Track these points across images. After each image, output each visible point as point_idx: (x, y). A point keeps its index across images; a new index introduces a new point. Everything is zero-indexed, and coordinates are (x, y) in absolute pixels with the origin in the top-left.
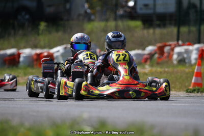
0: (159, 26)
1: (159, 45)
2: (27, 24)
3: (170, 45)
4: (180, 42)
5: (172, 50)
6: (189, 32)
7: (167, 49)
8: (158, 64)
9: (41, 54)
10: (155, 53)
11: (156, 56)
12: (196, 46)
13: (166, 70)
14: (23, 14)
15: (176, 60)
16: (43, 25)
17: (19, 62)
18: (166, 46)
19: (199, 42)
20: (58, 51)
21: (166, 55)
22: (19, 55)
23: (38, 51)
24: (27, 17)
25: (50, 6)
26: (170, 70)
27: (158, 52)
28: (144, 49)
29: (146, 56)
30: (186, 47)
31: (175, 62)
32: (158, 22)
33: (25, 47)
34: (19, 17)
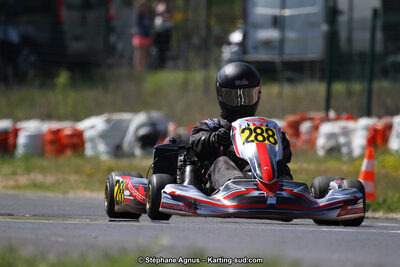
3: (311, 119)
4: (332, 114)
5: (316, 128)
6: (350, 94)
7: (305, 127)
13: (305, 166)
15: (323, 148)
18: (304, 119)
19: (369, 114)
21: (304, 137)
26: (312, 167)
30: (343, 123)
31: (321, 153)
32: (289, 74)
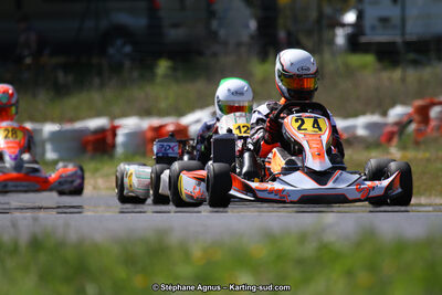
1: (419, 103)
2: (127, 64)
7: (434, 112)
8: (417, 143)
9: (161, 127)
11: (413, 127)
14: (119, 42)
16: (163, 66)
17: (113, 146)
18: (433, 104)
20: (198, 121)
21: (433, 124)
22: (114, 130)
23: (156, 122)
24: (128, 49)
25: (175, 26)
27: (416, 117)
29: (389, 129)
32: (412, 56)
33: (125, 115)
34: (111, 51)
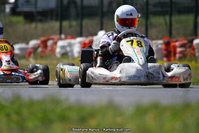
0: (41, 21)
10: (39, 47)
12: (79, 39)
28: (27, 43)
